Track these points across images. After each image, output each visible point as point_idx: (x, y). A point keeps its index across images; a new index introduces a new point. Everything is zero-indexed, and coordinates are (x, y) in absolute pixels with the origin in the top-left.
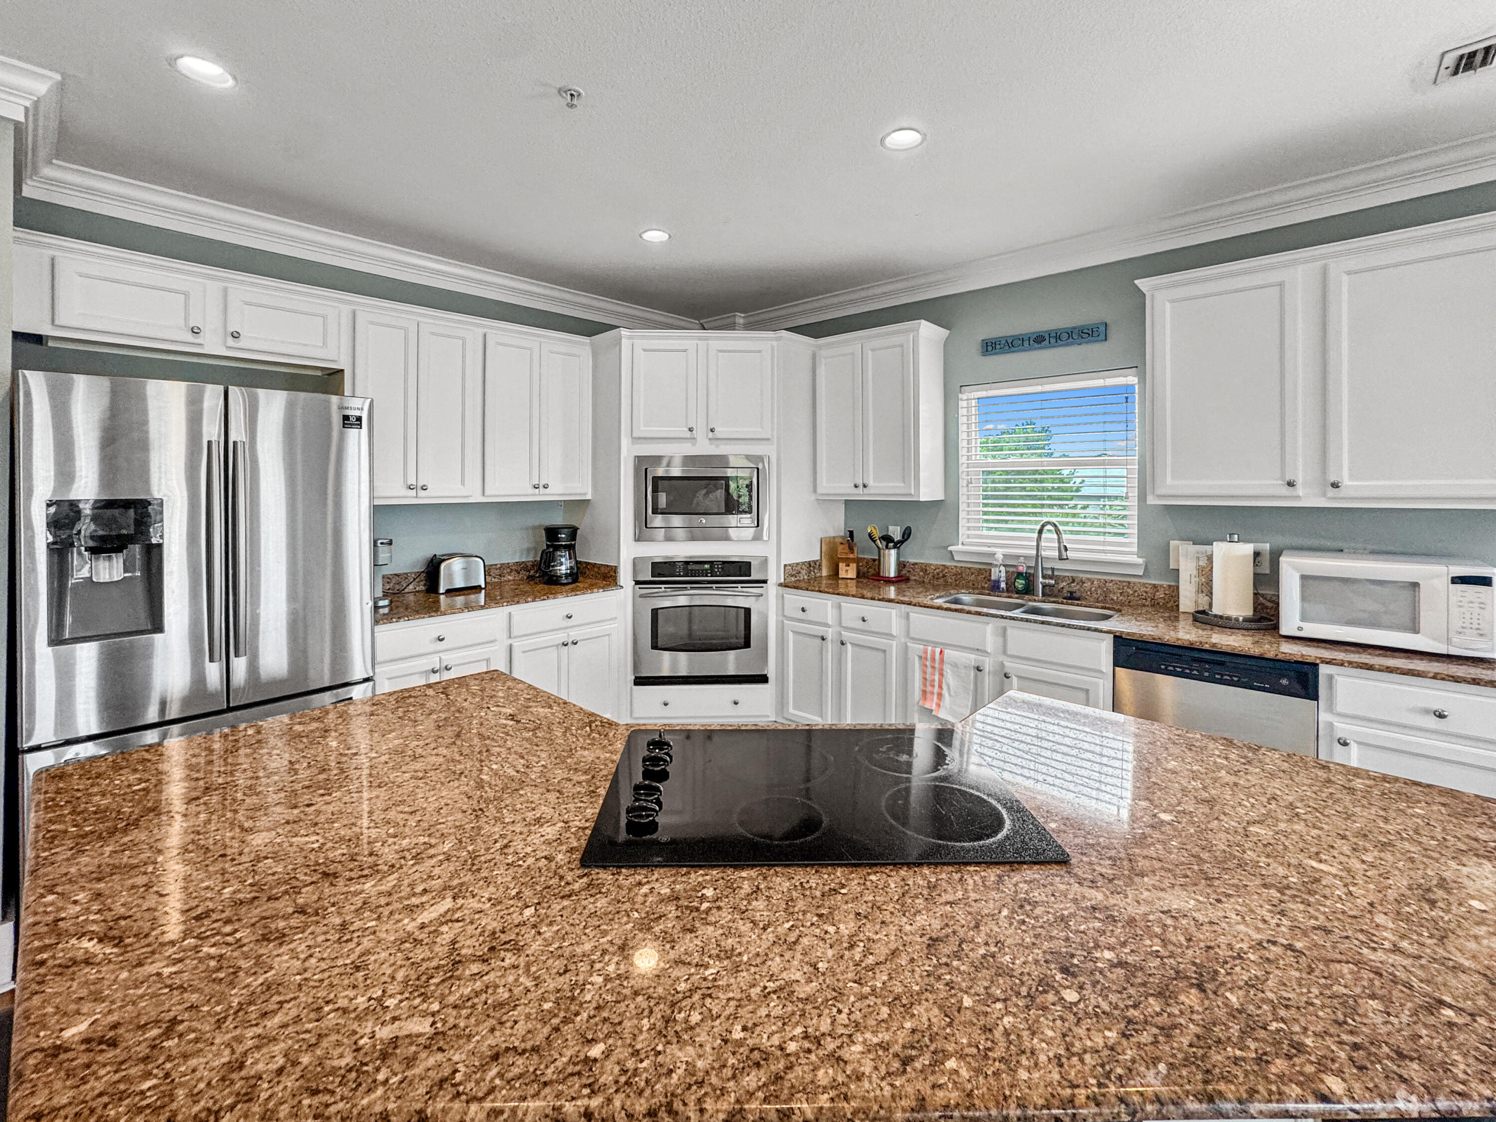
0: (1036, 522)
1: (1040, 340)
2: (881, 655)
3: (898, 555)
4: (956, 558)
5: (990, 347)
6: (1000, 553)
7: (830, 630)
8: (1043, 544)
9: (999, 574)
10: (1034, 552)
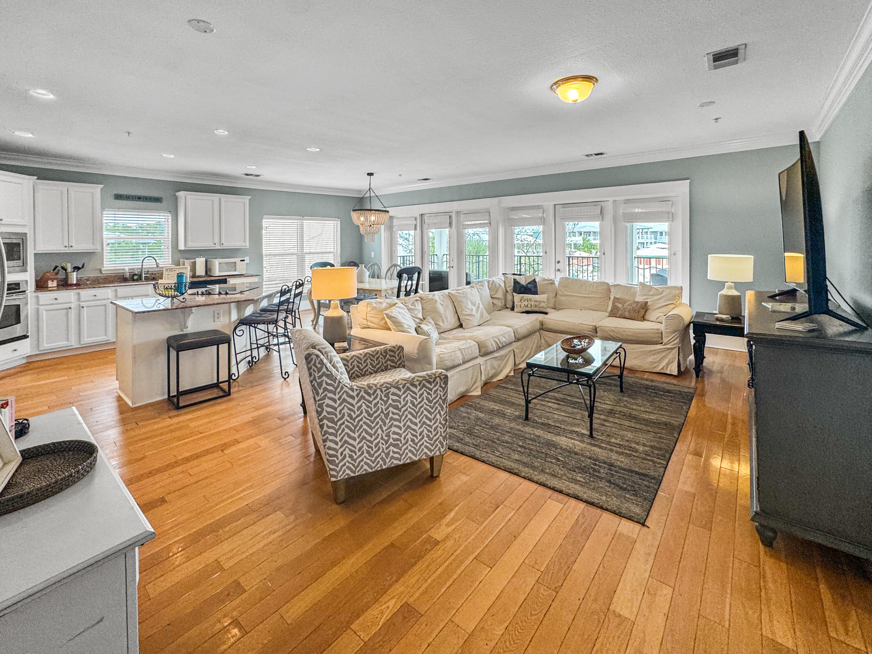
0: (142, 257)
1: (139, 198)
2: (104, 307)
3: (77, 275)
4: (103, 272)
5: (118, 197)
6: (127, 268)
7: (72, 304)
8: (144, 264)
9: (127, 275)
10: (141, 267)
